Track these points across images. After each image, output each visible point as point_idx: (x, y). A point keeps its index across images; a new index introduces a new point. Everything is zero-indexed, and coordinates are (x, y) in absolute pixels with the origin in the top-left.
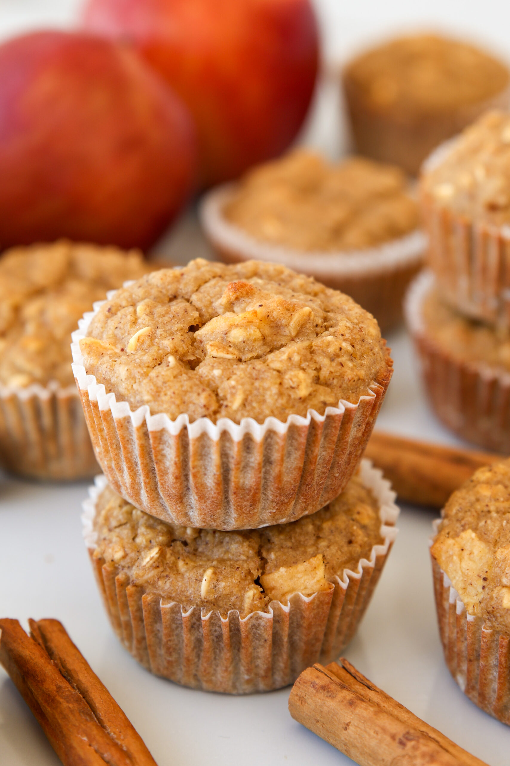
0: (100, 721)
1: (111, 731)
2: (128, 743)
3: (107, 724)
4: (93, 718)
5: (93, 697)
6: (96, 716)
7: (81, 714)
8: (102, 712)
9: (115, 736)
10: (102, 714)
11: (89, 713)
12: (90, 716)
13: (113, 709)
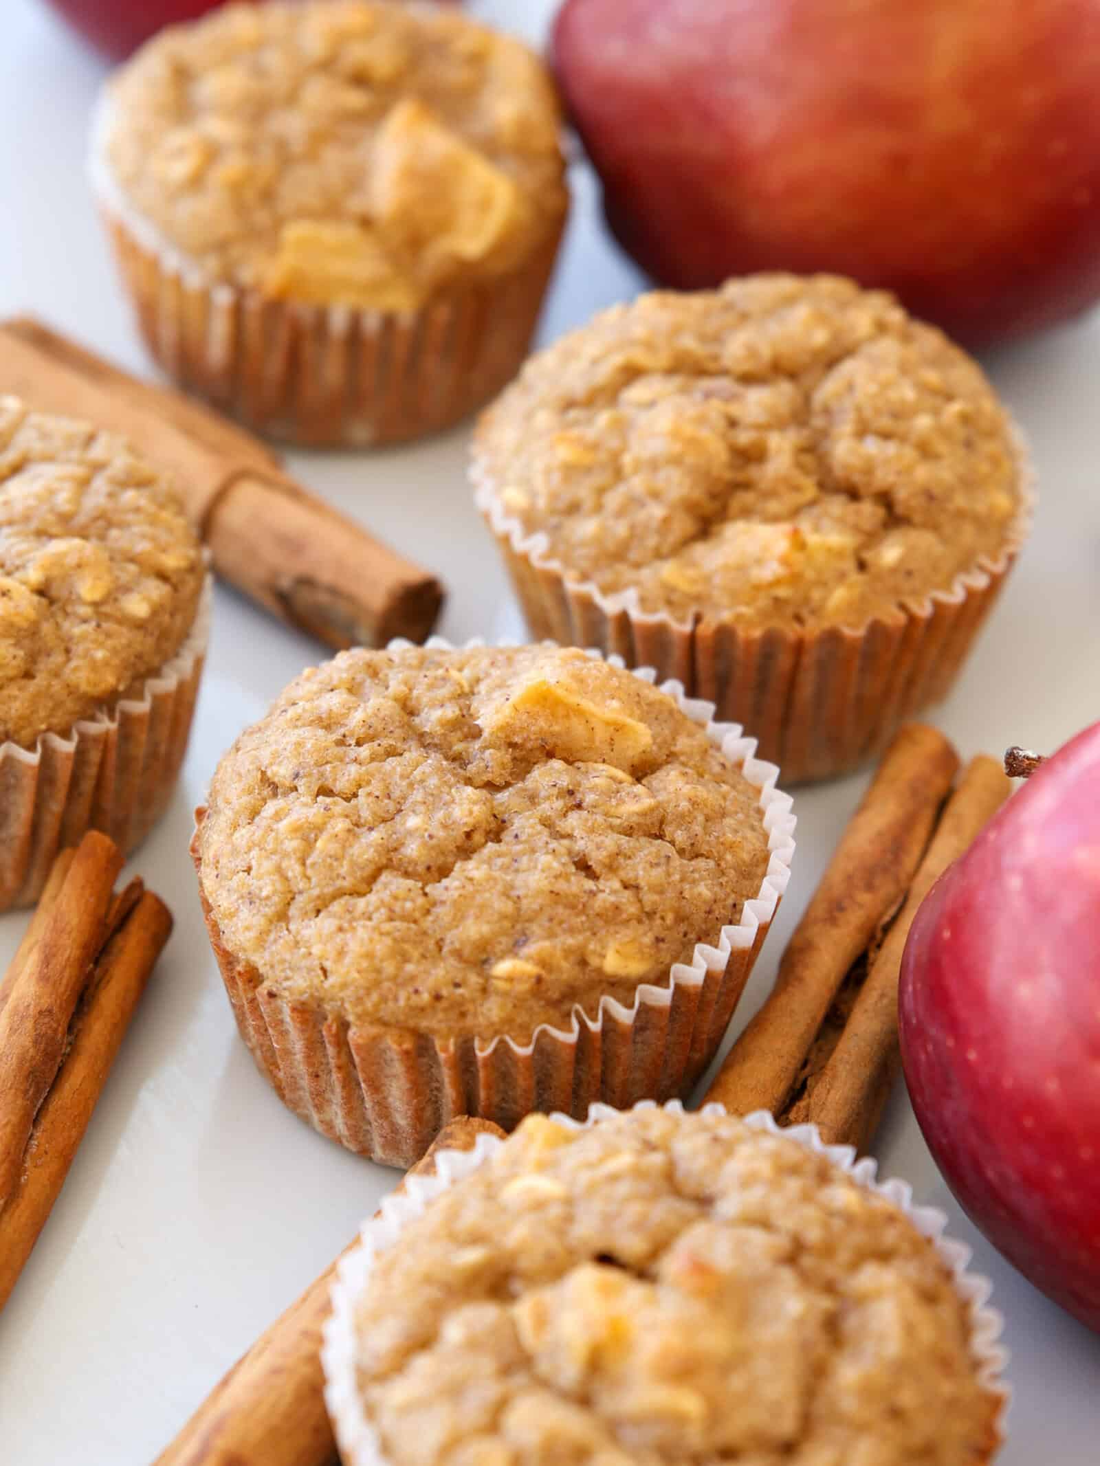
0: (42, 1111)
1: (38, 1137)
2: (35, 1178)
3: (45, 1123)
4: (38, 1100)
5: (75, 1071)
6: (46, 1099)
7: (31, 1076)
8: (60, 1103)
9: (34, 1150)
10: (57, 1103)
11: (42, 1085)
12: (38, 1091)
13: (76, 1113)
